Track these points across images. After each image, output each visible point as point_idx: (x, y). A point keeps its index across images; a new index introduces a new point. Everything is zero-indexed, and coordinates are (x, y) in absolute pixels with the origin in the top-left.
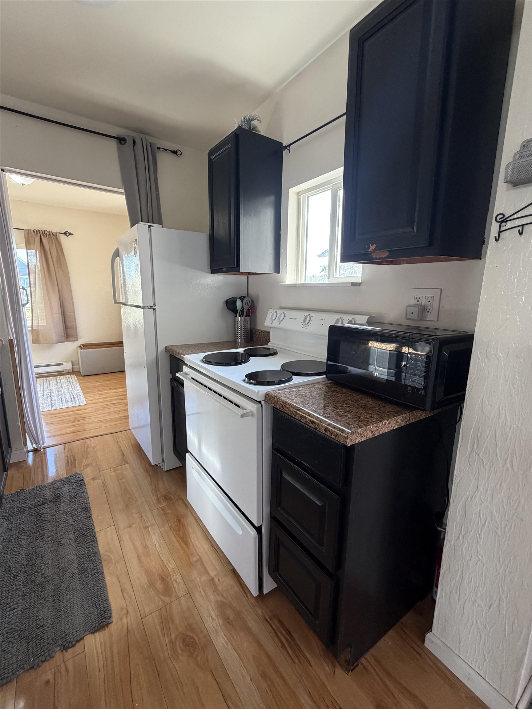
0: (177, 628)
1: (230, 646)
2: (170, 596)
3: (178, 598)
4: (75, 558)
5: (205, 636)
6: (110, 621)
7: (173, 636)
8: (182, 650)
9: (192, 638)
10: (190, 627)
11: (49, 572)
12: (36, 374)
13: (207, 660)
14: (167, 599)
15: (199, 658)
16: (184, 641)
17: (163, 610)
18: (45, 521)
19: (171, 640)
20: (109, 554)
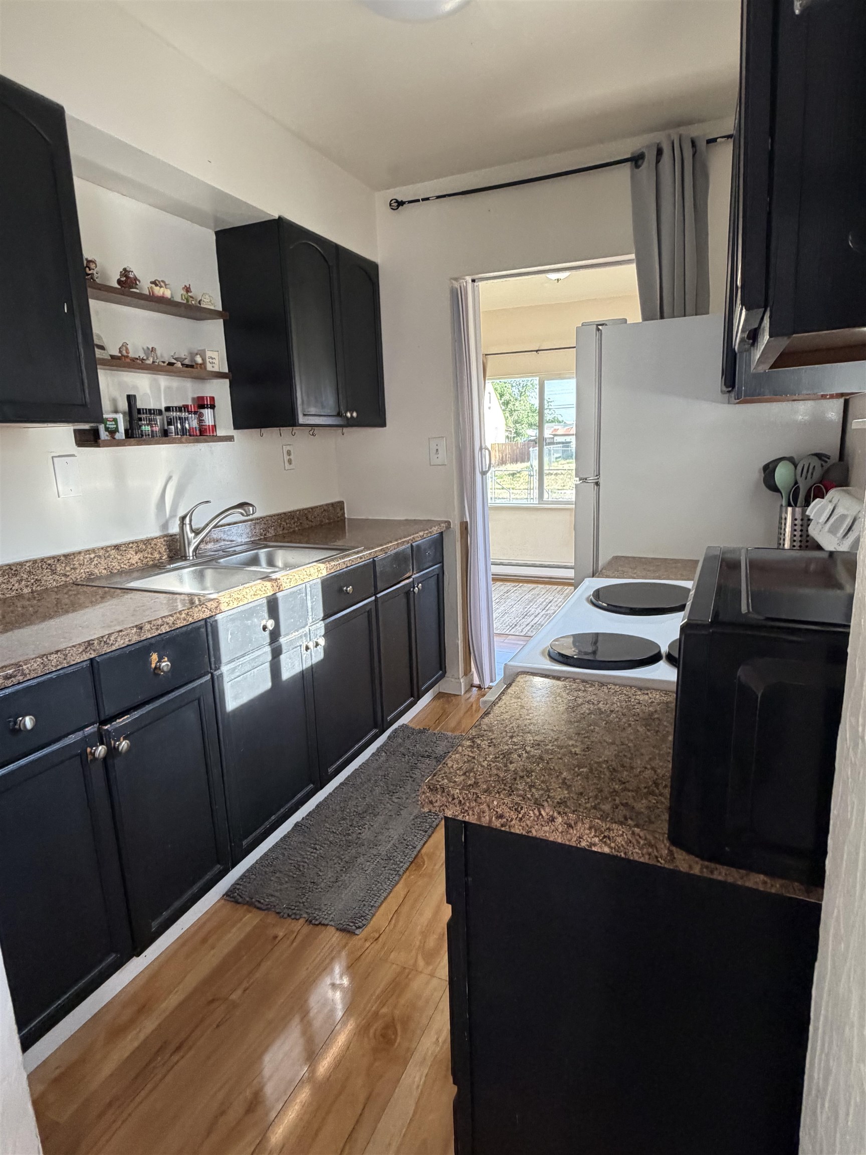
0: (395, 1007)
1: (416, 1094)
2: (428, 963)
3: (432, 975)
4: (395, 837)
5: (408, 1049)
6: (357, 932)
7: (384, 1010)
8: (375, 1034)
9: (395, 1033)
10: (406, 1021)
11: (366, 835)
12: (493, 575)
13: (381, 1077)
14: (421, 963)
15: (377, 1064)
16: (386, 1027)
17: (407, 971)
18: (411, 777)
19: (378, 1012)
20: (426, 860)
